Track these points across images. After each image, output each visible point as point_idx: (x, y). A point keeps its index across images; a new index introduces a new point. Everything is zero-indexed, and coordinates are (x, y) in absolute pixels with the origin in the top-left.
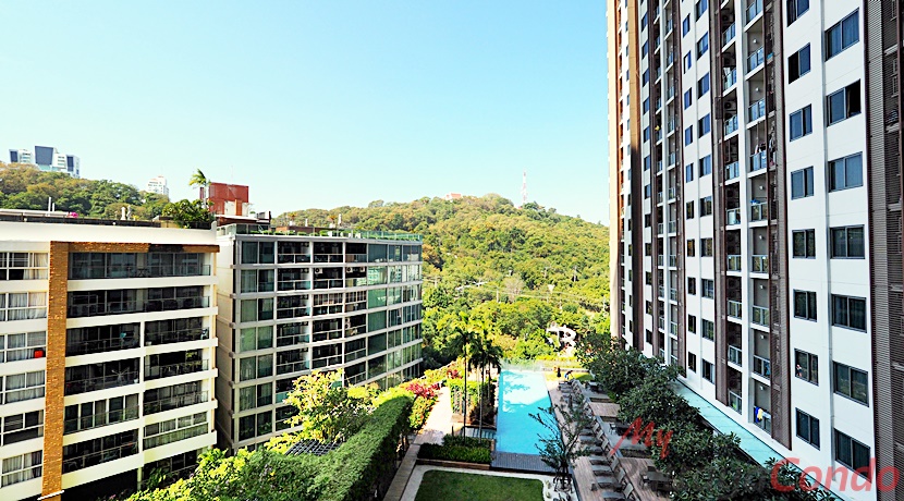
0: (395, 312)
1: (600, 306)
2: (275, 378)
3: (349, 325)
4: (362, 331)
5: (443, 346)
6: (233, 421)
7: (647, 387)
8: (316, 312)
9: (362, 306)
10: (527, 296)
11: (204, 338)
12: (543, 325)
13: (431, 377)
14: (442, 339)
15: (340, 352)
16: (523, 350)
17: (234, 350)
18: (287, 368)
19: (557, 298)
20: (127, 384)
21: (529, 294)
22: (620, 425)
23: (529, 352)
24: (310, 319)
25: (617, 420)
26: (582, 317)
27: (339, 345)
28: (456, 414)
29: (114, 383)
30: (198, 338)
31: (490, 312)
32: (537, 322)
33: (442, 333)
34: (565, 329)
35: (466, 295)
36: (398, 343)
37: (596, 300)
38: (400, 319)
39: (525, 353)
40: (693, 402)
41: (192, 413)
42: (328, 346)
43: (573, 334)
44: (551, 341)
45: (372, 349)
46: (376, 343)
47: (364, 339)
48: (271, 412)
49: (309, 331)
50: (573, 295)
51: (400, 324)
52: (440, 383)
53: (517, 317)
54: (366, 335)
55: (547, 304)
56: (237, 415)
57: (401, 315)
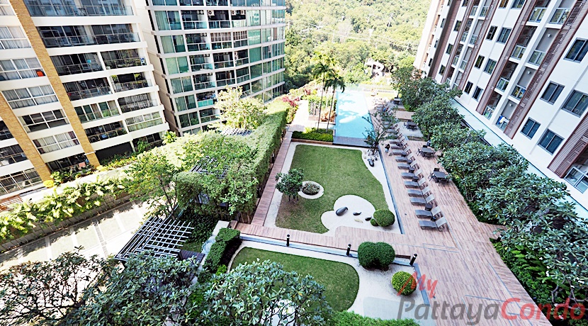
0: (266, 48)
1: (404, 47)
2: (195, 92)
3: (237, 57)
4: (246, 62)
5: (295, 74)
6: (175, 117)
7: (436, 102)
8: (214, 46)
9: (245, 43)
10: (354, 38)
11: (144, 64)
12: (362, 60)
13: (294, 93)
14: (294, 69)
15: (233, 77)
16: (350, 77)
17: (164, 72)
18: (201, 86)
19: (375, 40)
20: (105, 94)
21: (355, 36)
22: (410, 123)
23: (354, 79)
24: (211, 52)
25: (409, 121)
26: (391, 55)
27: (232, 72)
28: (311, 115)
29: (95, 93)
30: (139, 64)
31: (329, 50)
32: (360, 58)
33: (294, 65)
34: (377, 64)
35: (311, 36)
36: (270, 71)
37: (402, 42)
38: (270, 54)
39: (351, 80)
40: (461, 112)
41: (151, 112)
42: (224, 72)
43: (382, 67)
44: (366, 71)
45: (253, 75)
46: (256, 71)
47: (247, 67)
48: (196, 112)
49: (211, 60)
50: (386, 38)
51: (270, 57)
52: (300, 97)
53: (347, 54)
54: (249, 65)
55: (368, 44)
56: (177, 114)
57: (271, 51)
